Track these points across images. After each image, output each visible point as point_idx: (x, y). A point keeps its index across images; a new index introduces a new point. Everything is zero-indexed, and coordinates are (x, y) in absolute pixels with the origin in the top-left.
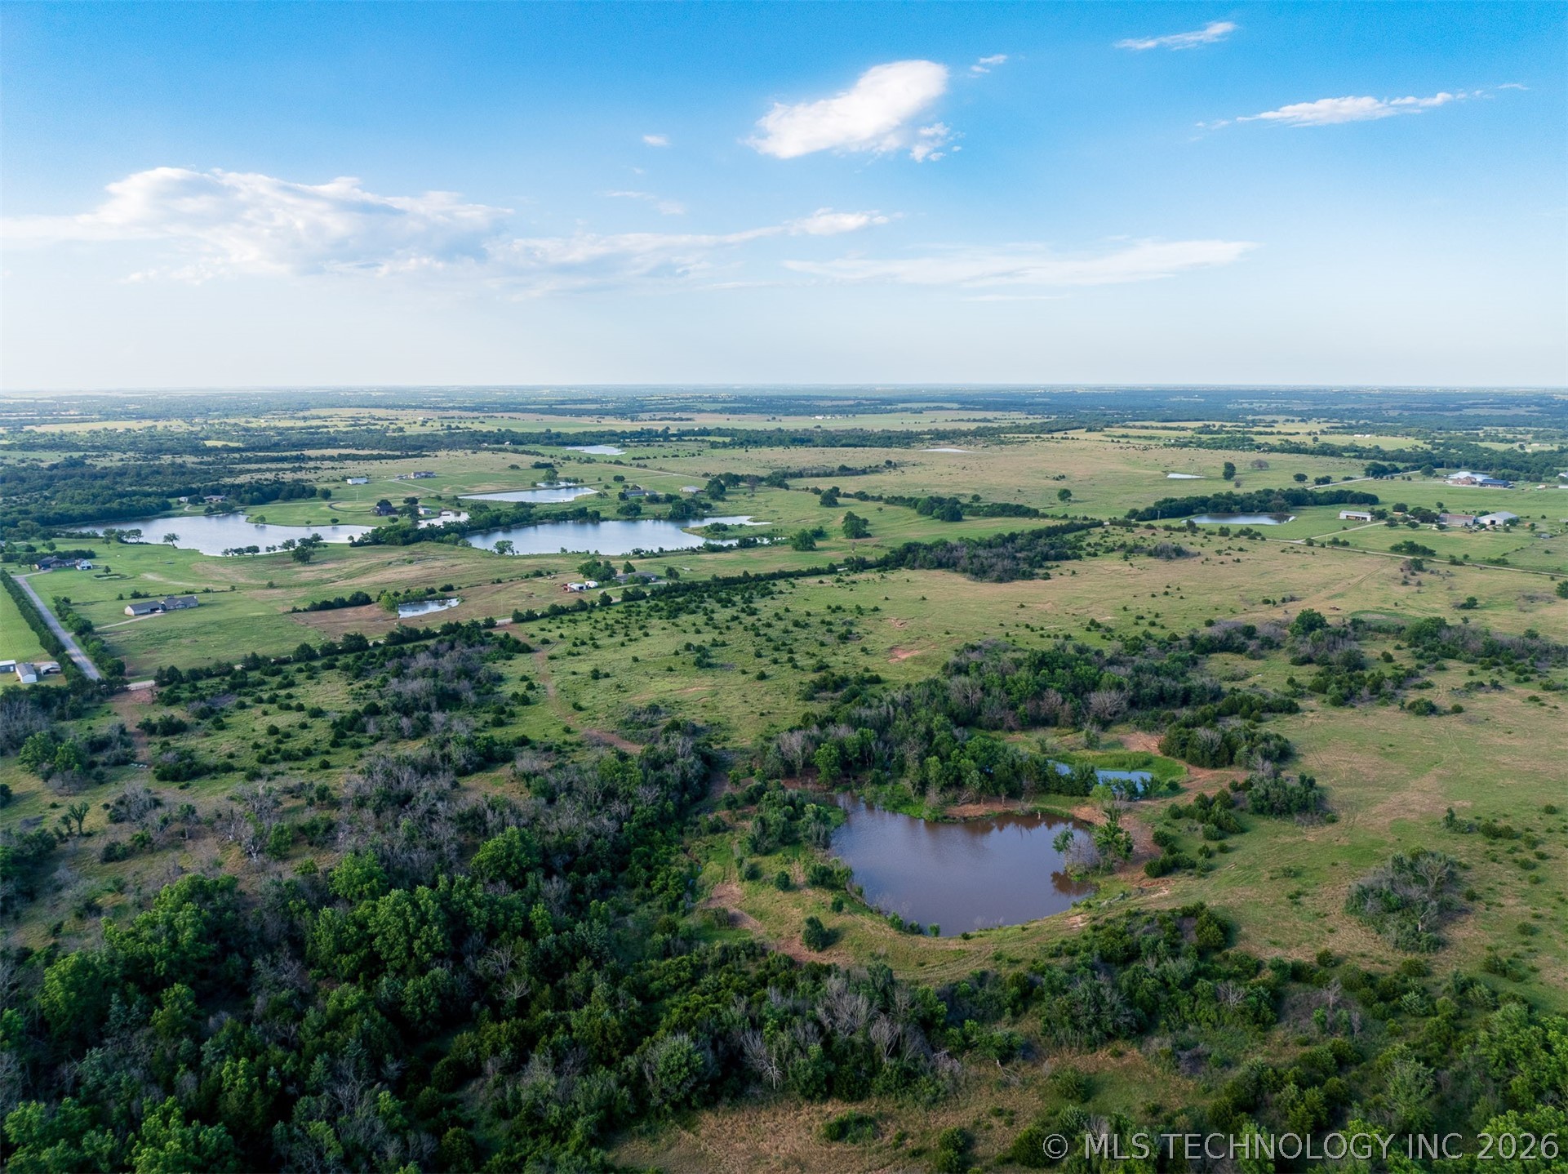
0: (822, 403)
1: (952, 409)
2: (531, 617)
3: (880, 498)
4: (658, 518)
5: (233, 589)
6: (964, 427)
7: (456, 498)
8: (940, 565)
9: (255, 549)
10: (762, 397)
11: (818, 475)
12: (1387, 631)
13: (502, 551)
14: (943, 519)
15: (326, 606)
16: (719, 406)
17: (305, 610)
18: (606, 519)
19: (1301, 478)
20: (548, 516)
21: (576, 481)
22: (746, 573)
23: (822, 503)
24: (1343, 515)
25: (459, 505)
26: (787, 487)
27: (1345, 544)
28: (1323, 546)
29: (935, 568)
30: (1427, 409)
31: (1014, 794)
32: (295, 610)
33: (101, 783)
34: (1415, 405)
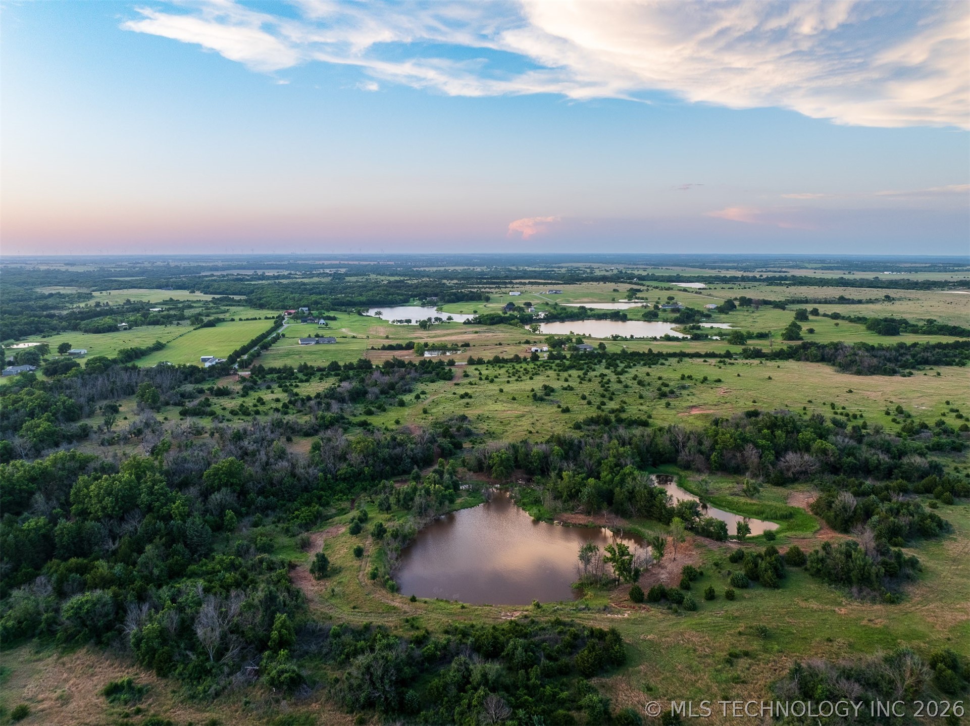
3: (848, 318)
4: (666, 321)
5: (368, 337)
7: (556, 304)
9: (409, 321)
15: (391, 348)
17: (378, 349)
22: (650, 350)
23: (796, 319)
26: (785, 309)
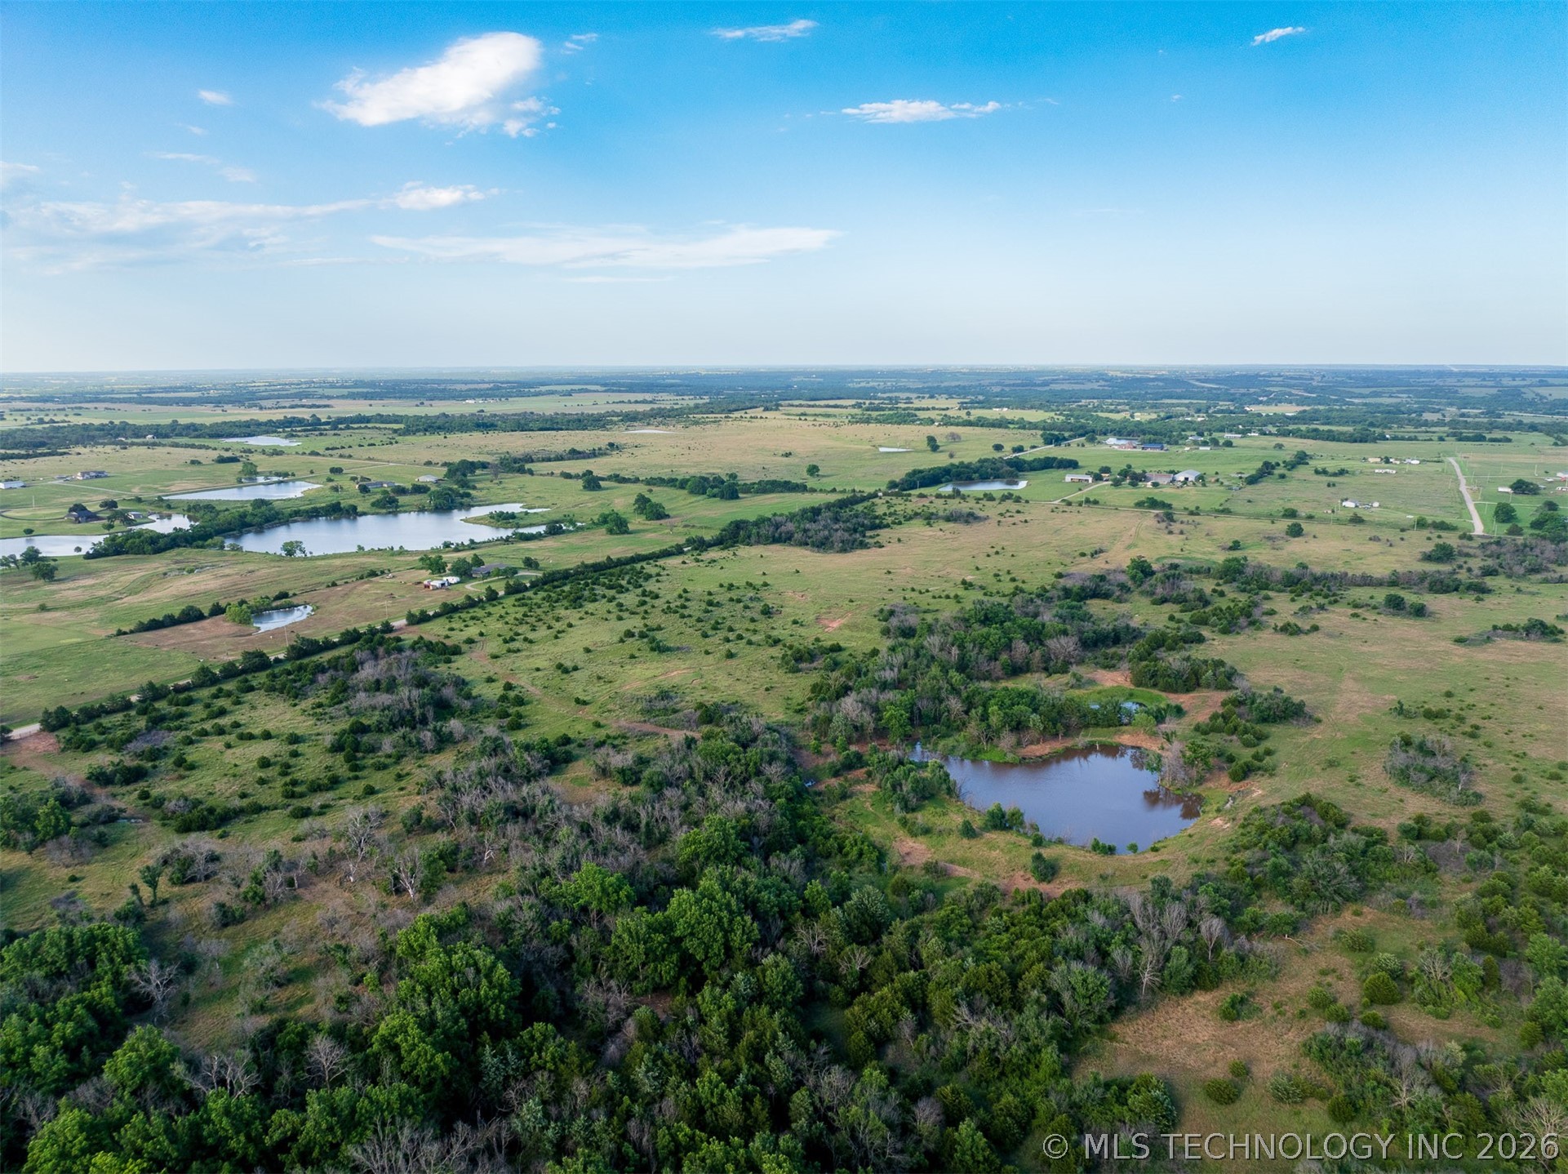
0: (458, 387)
1: (597, 391)
2: (424, 618)
3: (637, 480)
4: (422, 510)
6: (641, 408)
7: (160, 499)
8: (776, 540)
10: (386, 382)
11: (549, 460)
12: (1198, 572)
13: (290, 553)
14: (722, 497)
15: (155, 625)
16: (345, 392)
17: (132, 632)
18: (364, 514)
19: (998, 448)
20: (297, 513)
21: (286, 475)
23: (585, 487)
24: (1068, 478)
25: (169, 507)
26: (531, 472)
27: (1096, 502)
28: (1080, 505)
29: (771, 543)
30: (1018, 385)
31: (1069, 731)
32: (120, 633)
33: (105, 846)
34: (1007, 382)
